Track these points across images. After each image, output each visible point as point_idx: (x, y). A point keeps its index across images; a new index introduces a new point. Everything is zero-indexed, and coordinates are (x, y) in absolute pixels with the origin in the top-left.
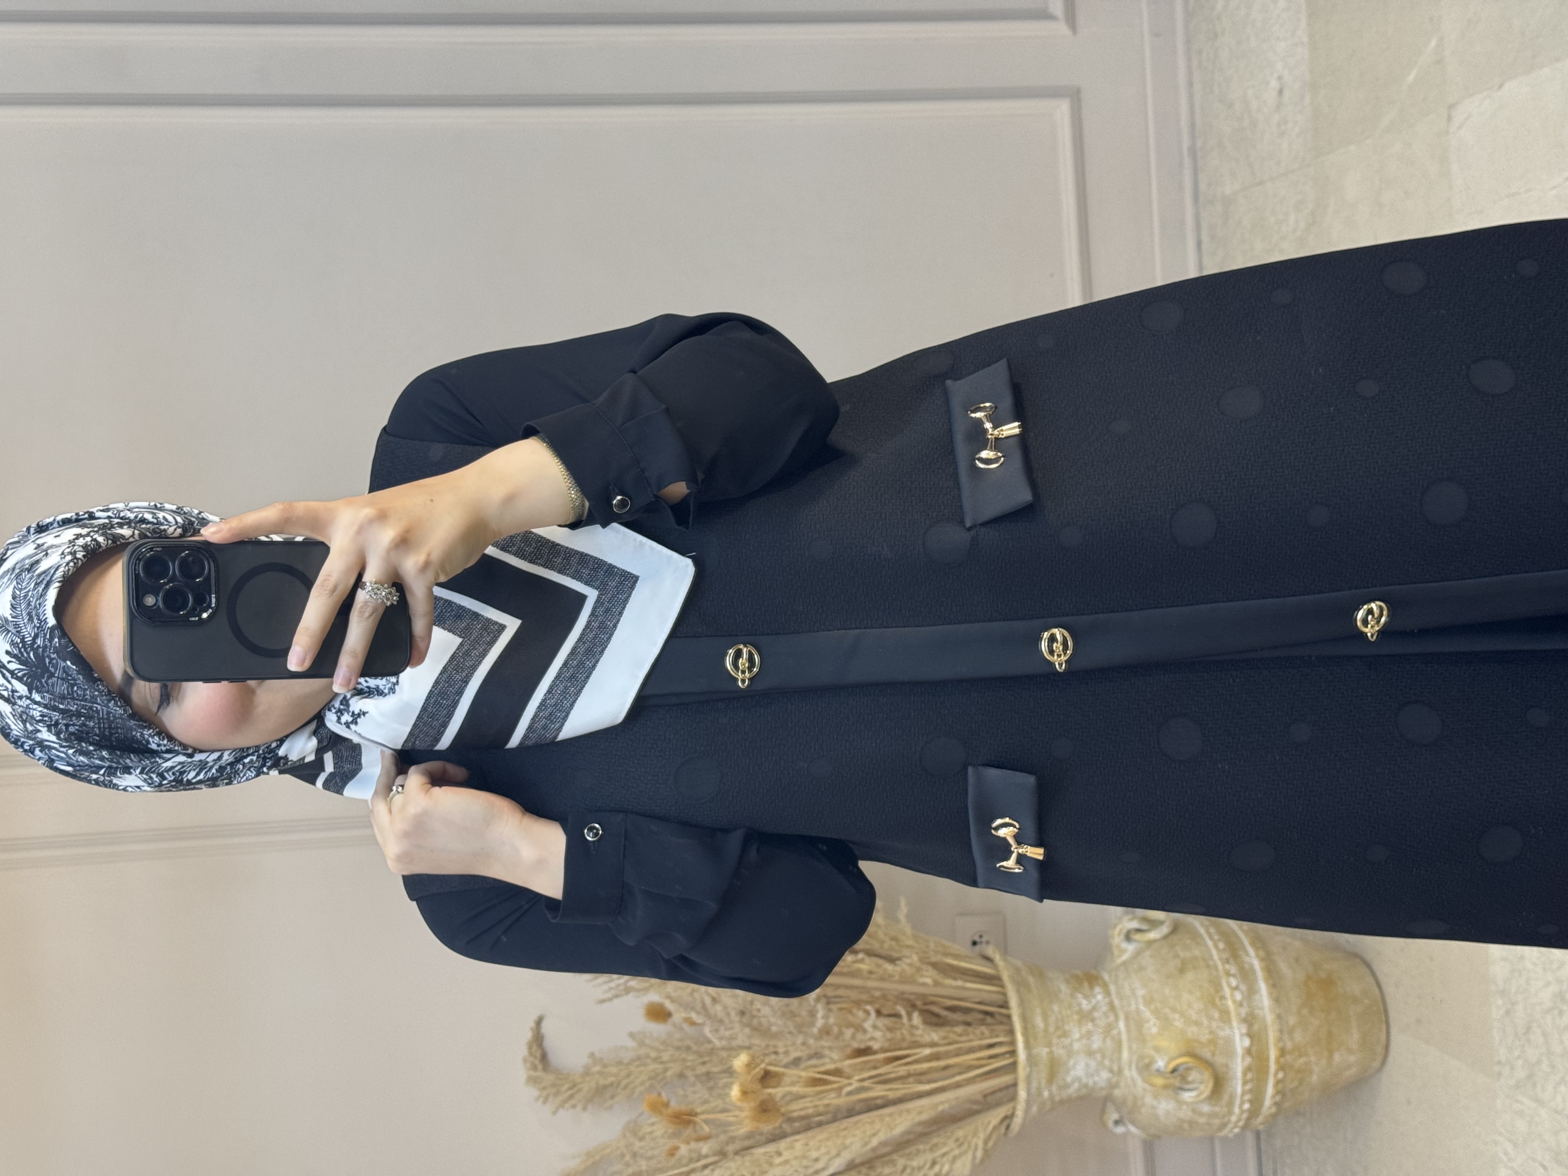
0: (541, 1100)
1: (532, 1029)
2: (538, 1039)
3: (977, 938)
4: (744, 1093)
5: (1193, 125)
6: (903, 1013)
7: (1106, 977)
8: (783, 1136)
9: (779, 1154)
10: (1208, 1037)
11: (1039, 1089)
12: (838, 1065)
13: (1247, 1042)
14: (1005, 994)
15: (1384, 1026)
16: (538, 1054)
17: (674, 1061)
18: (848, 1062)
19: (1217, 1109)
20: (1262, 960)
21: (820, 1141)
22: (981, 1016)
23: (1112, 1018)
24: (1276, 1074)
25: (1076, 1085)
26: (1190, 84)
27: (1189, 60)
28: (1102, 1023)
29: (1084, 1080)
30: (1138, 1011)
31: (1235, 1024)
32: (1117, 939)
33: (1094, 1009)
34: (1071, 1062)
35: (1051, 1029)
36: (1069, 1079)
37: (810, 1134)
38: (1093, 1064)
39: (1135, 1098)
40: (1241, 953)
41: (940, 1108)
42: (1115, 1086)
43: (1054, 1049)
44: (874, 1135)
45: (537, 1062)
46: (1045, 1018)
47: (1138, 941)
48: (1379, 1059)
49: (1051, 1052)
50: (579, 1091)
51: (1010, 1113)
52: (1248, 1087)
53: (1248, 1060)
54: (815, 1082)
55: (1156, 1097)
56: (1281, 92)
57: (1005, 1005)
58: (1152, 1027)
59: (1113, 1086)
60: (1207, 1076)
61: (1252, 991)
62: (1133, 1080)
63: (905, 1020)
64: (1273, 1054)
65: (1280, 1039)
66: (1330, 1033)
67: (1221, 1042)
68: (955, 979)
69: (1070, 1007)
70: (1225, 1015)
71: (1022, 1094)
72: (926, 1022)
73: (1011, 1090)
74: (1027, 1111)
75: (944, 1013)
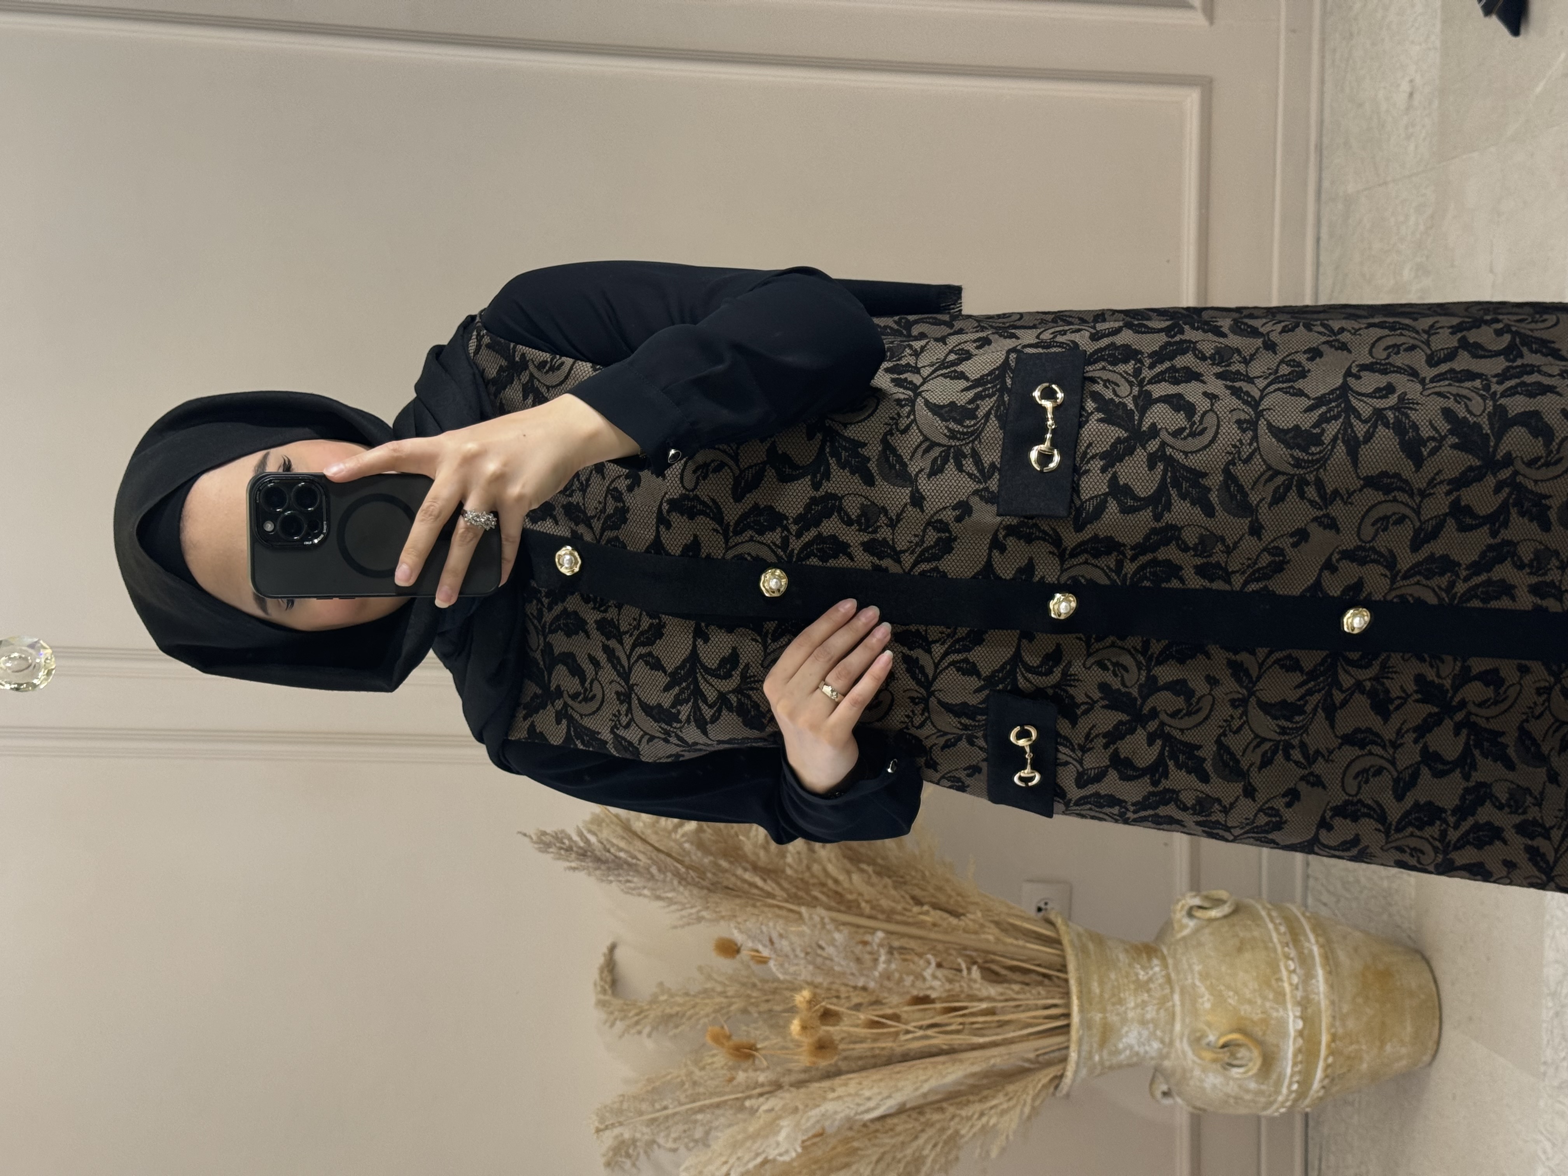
0: (608, 1024)
1: (605, 955)
2: (610, 966)
3: (1043, 906)
4: (804, 1028)
5: (1321, 122)
6: (964, 966)
7: (1165, 951)
8: (838, 1073)
9: (833, 1090)
10: (1260, 1016)
11: (1090, 1053)
12: (897, 1011)
13: (1300, 1024)
14: (1064, 957)
15: (1437, 1022)
16: (609, 979)
17: (739, 997)
18: (906, 1008)
19: (1264, 1087)
20: (1321, 946)
21: (874, 1081)
22: (1040, 978)
23: (1167, 991)
24: (1326, 1059)
25: (1128, 1052)
26: (1322, 82)
27: (1323, 57)
28: (1158, 994)
29: (1136, 1048)
30: (1194, 986)
31: (1289, 1006)
32: (1179, 915)
33: (1150, 980)
34: (1125, 1029)
35: (1106, 996)
36: (1121, 1046)
37: (864, 1074)
38: (1145, 1033)
39: (1184, 1071)
40: (1302, 938)
41: (992, 1061)
42: (1166, 1057)
43: (1108, 1015)
44: (926, 1081)
45: (607, 987)
46: (1101, 983)
47: (1199, 918)
48: (1430, 1052)
49: (1105, 1018)
50: (646, 1017)
51: (1059, 1074)
52: (1298, 1068)
53: (1300, 1041)
54: (873, 1024)
55: (1204, 1070)
56: (1411, 95)
57: (1063, 969)
58: (1206, 1002)
59: (1163, 1057)
60: (1256, 1053)
61: (1309, 976)
62: (1184, 1052)
63: (965, 972)
64: (1325, 1039)
65: (1332, 1025)
66: (1383, 1023)
67: (1273, 1022)
68: (1017, 939)
69: (1127, 976)
70: (1280, 997)
71: (1073, 1055)
72: (983, 978)
73: (1064, 1052)
74: (1076, 1072)
75: (1003, 972)
